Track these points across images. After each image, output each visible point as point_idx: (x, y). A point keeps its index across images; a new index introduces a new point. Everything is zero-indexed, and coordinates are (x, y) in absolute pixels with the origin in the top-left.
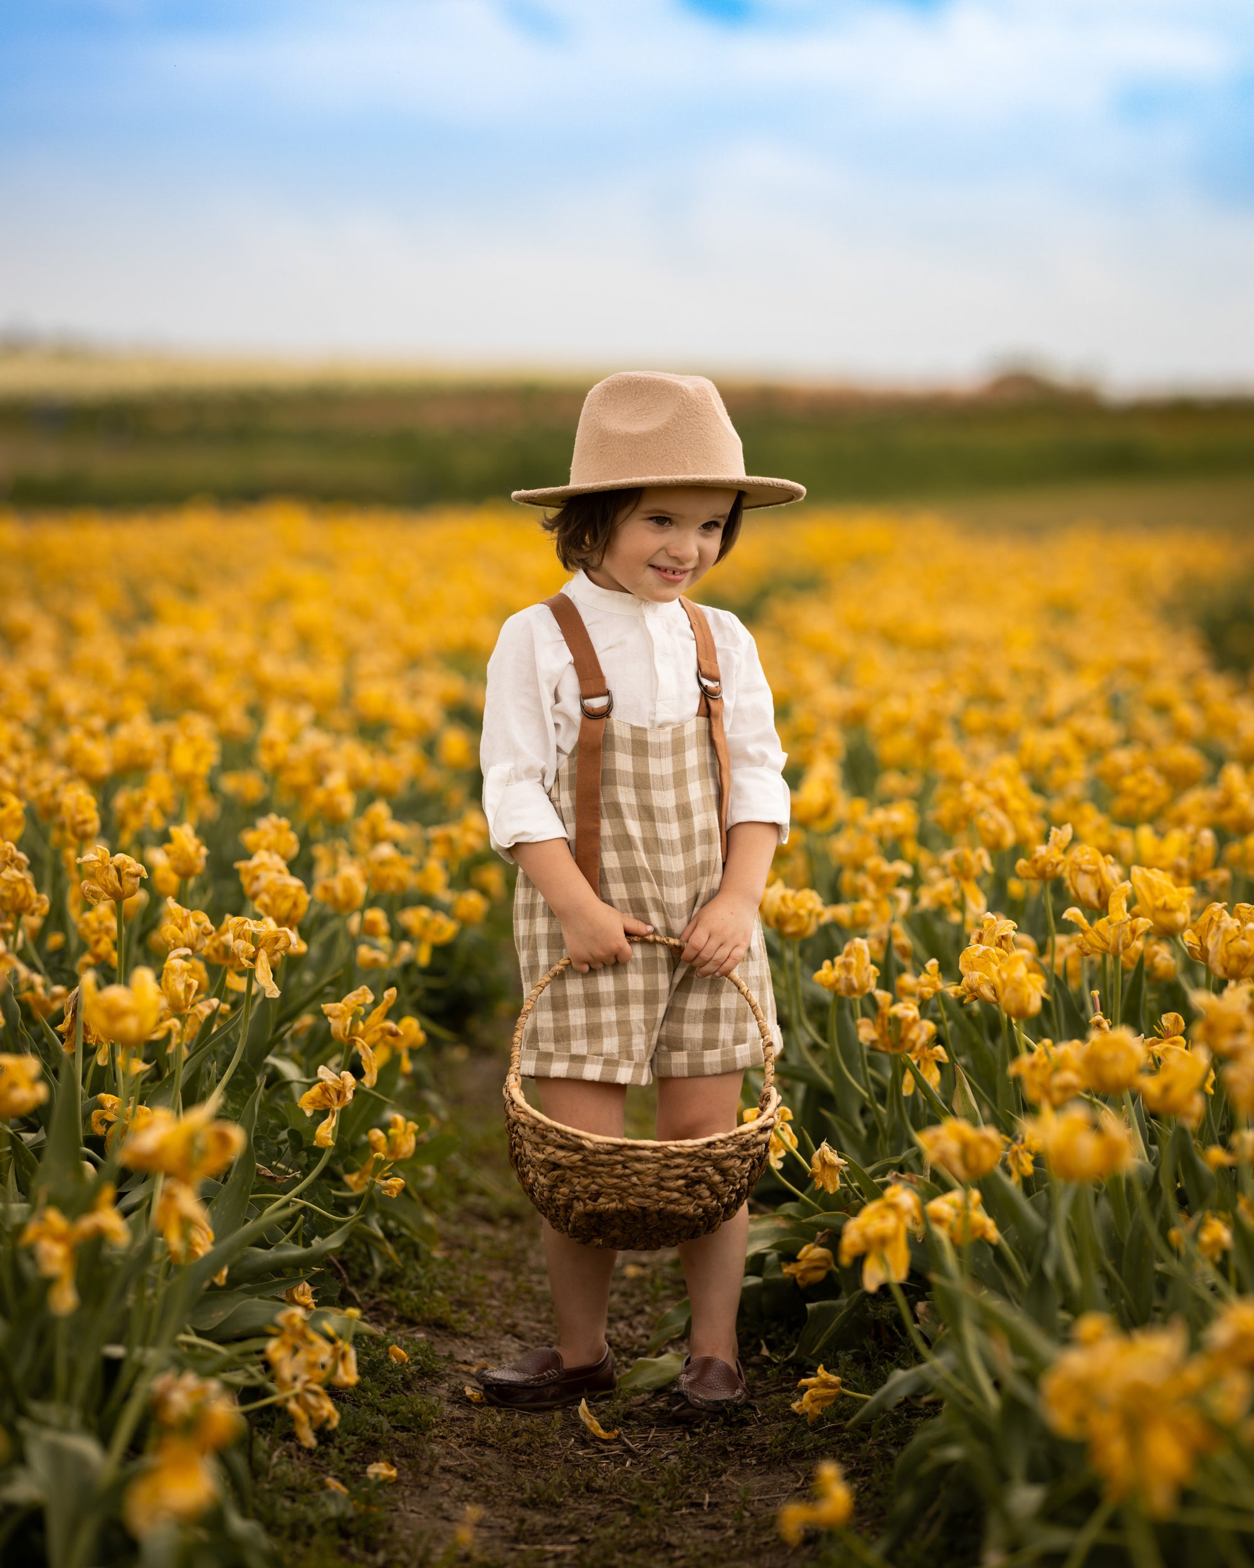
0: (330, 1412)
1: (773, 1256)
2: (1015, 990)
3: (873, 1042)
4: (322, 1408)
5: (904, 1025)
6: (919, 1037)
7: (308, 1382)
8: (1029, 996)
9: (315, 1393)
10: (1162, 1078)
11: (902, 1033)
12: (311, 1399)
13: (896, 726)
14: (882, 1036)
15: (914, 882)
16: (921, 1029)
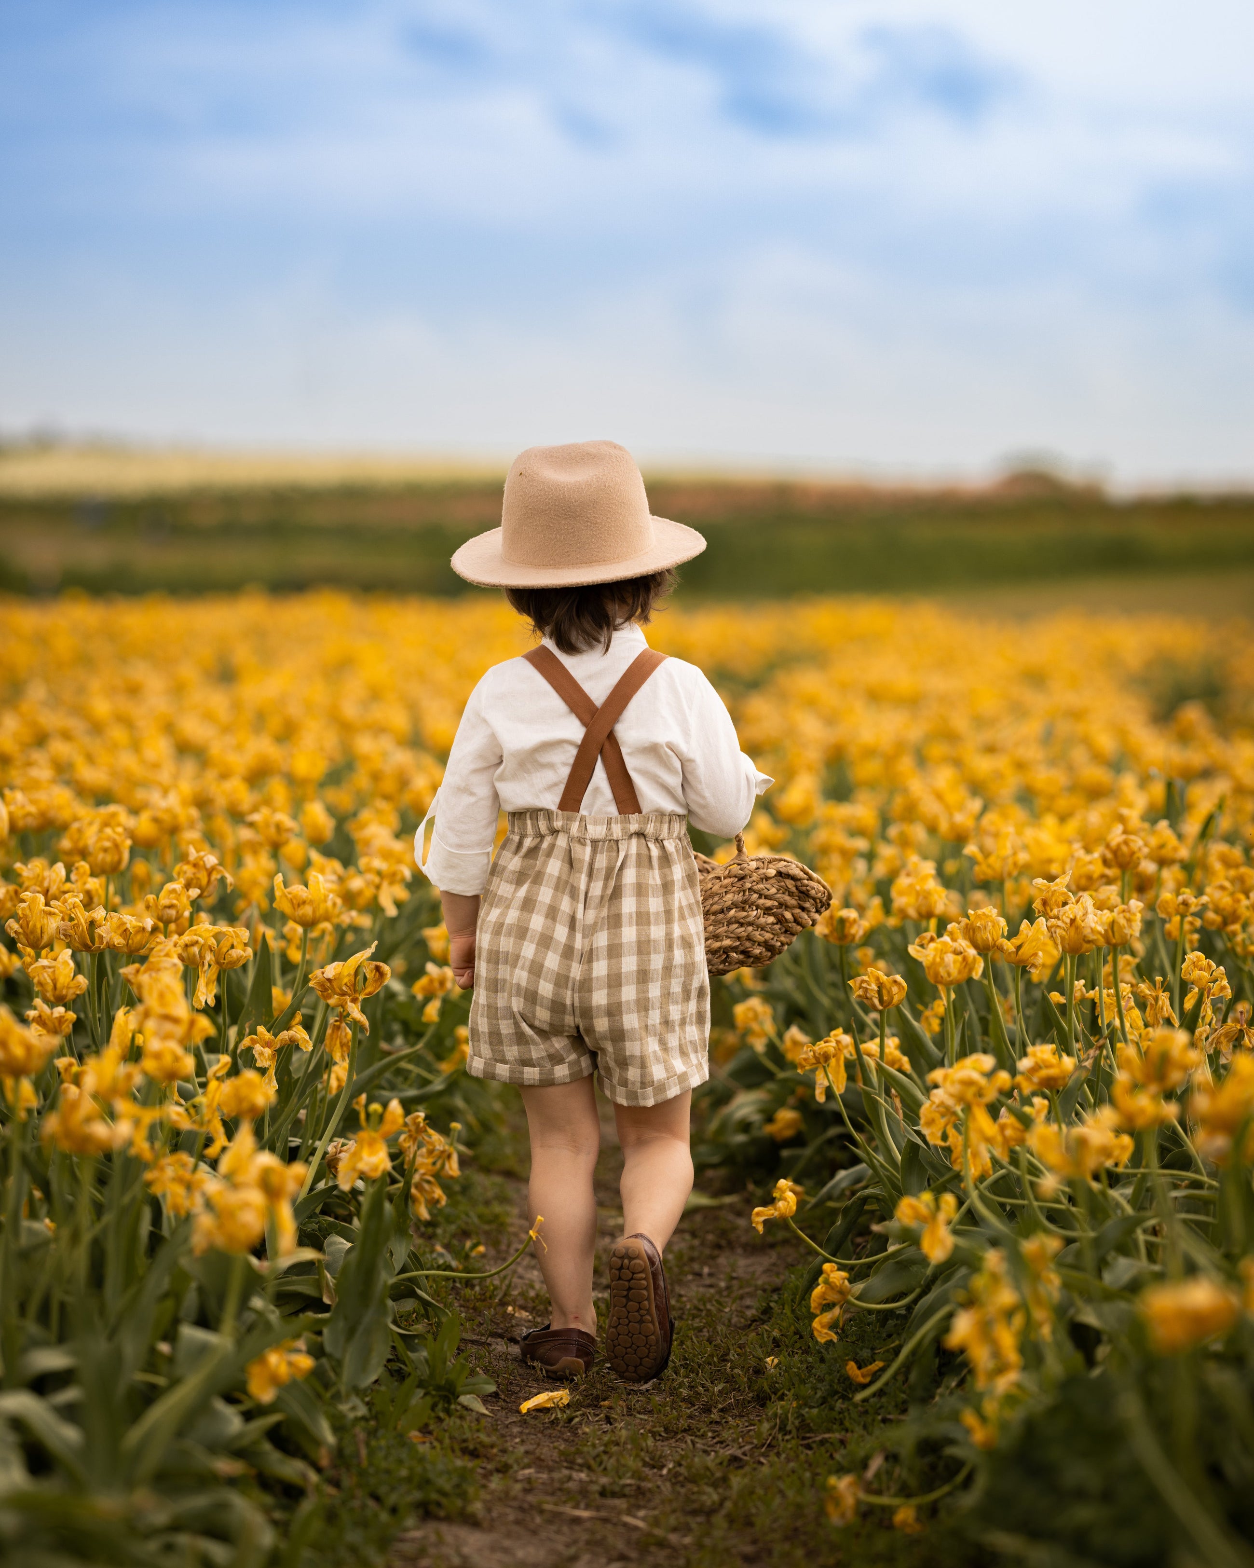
0: (440, 1196)
1: (756, 1118)
2: (925, 898)
3: (826, 936)
4: (433, 1192)
5: (847, 925)
6: (857, 932)
7: (424, 1174)
8: (935, 902)
9: (428, 1182)
10: (1016, 941)
11: (846, 931)
12: (426, 1186)
13: (870, 753)
14: (831, 932)
15: (870, 857)
16: (859, 926)
